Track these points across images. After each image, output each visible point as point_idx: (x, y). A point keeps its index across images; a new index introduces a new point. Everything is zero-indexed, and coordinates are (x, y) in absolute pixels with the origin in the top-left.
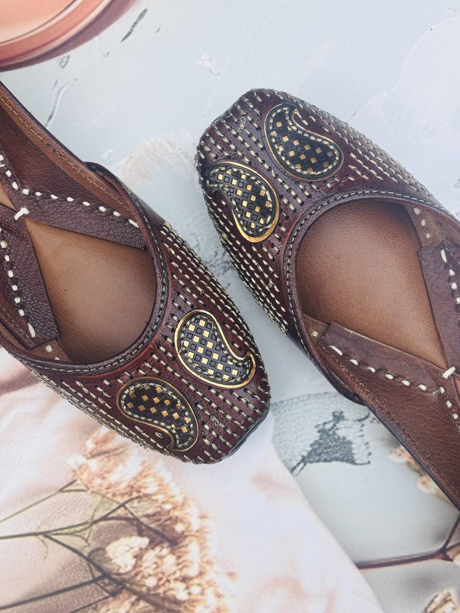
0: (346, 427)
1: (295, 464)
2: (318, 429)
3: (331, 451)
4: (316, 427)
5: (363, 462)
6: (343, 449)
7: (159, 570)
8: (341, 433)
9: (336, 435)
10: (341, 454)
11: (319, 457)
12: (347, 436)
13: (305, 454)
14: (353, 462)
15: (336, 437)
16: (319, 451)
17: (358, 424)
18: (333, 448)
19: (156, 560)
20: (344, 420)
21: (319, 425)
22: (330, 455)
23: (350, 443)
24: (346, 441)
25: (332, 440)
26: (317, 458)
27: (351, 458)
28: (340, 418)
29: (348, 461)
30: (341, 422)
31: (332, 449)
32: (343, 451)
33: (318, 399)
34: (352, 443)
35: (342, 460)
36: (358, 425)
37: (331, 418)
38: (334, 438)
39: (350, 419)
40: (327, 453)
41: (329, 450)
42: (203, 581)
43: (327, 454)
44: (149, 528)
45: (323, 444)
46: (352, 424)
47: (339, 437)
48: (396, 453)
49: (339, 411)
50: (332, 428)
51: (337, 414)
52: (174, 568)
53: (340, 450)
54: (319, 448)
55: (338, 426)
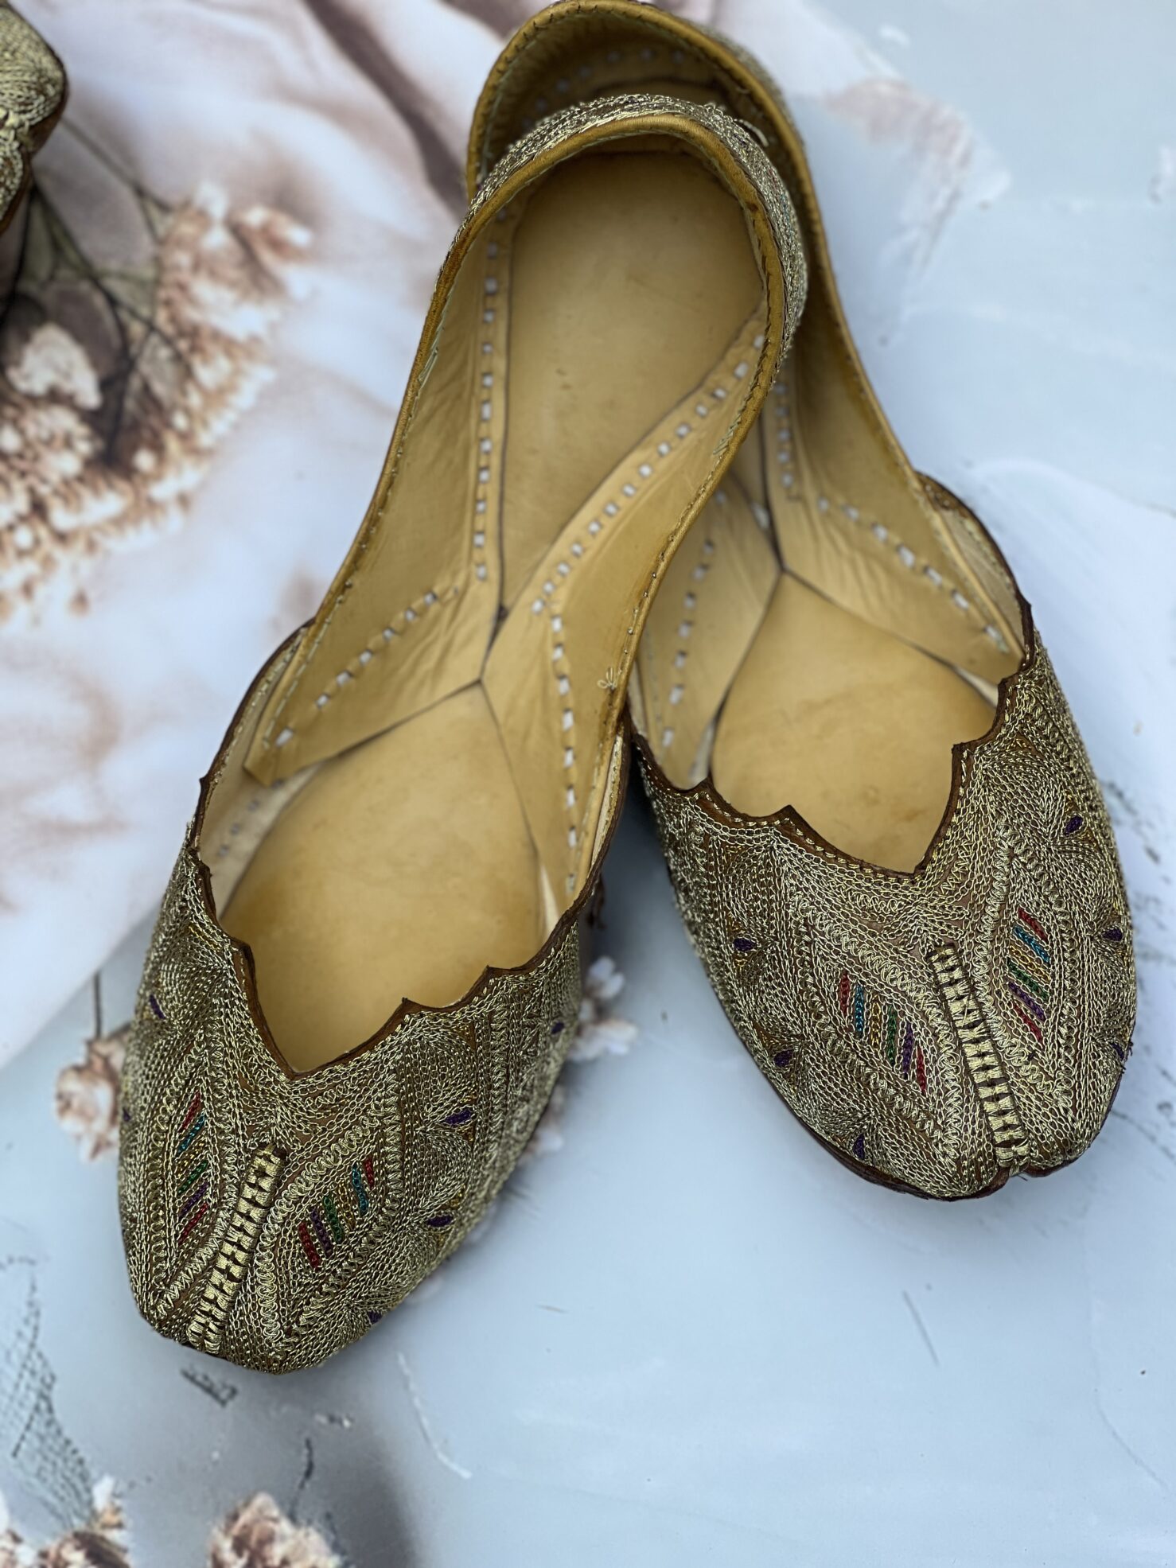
7: (41, 449)
19: (60, 434)
42: (49, 545)
44: (121, 397)
52: (54, 478)
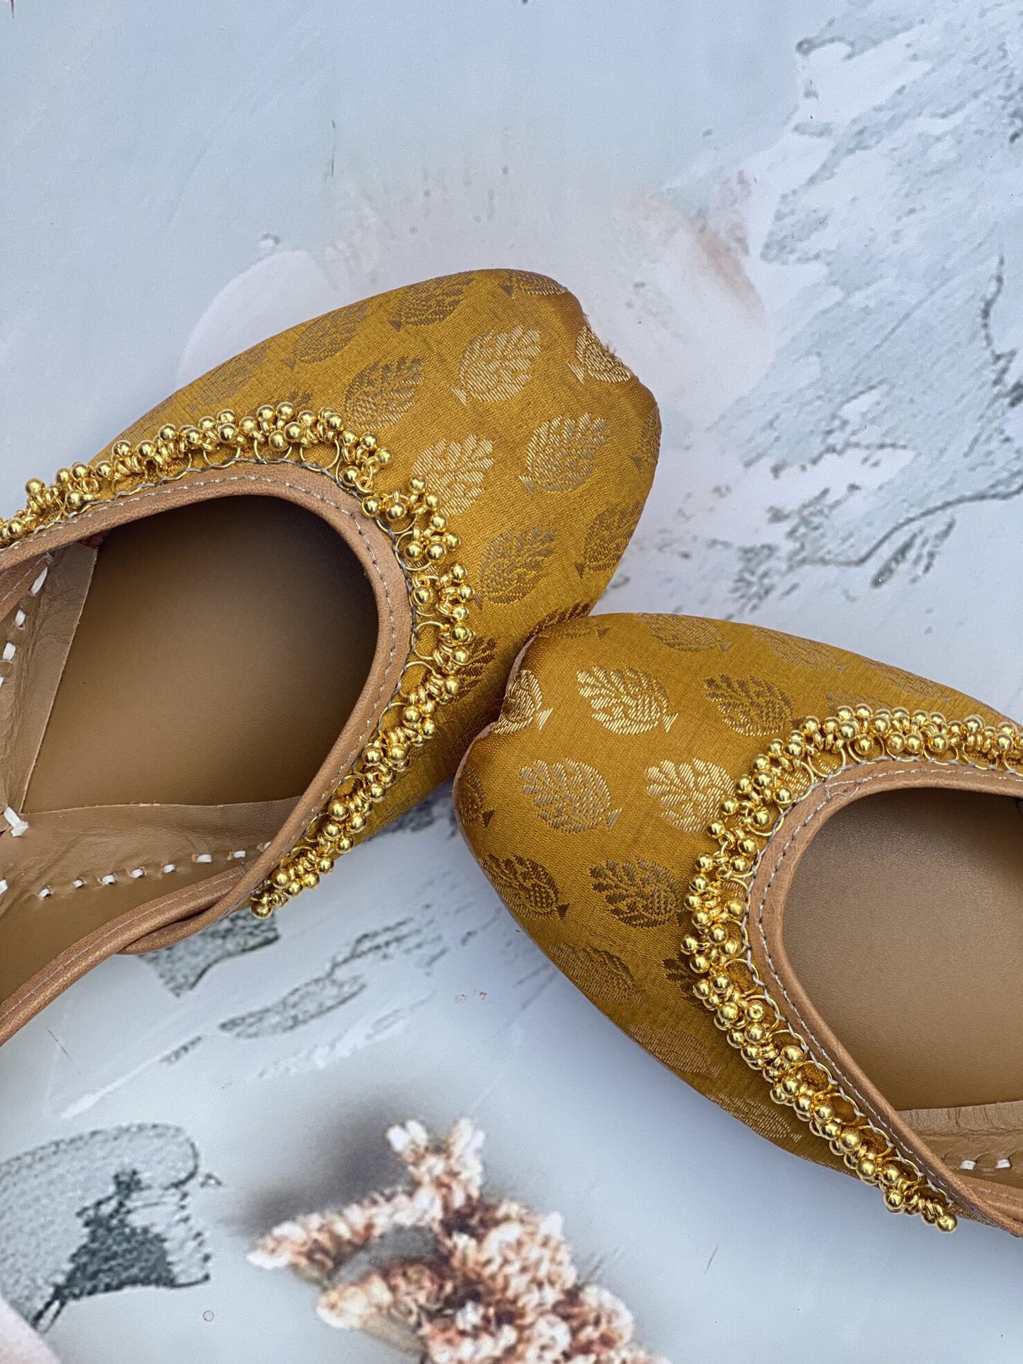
0: (146, 1206)
1: (40, 1306)
2: (85, 1217)
3: (120, 1265)
4: (79, 1214)
5: (192, 1280)
6: (145, 1256)
8: (137, 1220)
9: (126, 1226)
10: (142, 1269)
11: (94, 1282)
12: (153, 1225)
13: (60, 1279)
14: (170, 1282)
15: (127, 1230)
16: (91, 1269)
17: (173, 1195)
18: (123, 1256)
20: (141, 1189)
21: (86, 1209)
22: (119, 1275)
23: (160, 1239)
24: (150, 1236)
25: (119, 1238)
26: (89, 1286)
27: (164, 1274)
28: (133, 1186)
29: (158, 1282)
30: (134, 1195)
31: (120, 1261)
32: (147, 1260)
33: (78, 1149)
34: (164, 1240)
35: (146, 1282)
36: (173, 1197)
37: (112, 1189)
38: (123, 1234)
39: (155, 1185)
40: (110, 1269)
41: (113, 1263)
43: (110, 1274)
45: (100, 1250)
46: (162, 1196)
47: (133, 1230)
48: (264, 1247)
49: (128, 1170)
50: (117, 1211)
51: (123, 1178)
53: (138, 1259)
54: (91, 1262)
55: (129, 1204)
